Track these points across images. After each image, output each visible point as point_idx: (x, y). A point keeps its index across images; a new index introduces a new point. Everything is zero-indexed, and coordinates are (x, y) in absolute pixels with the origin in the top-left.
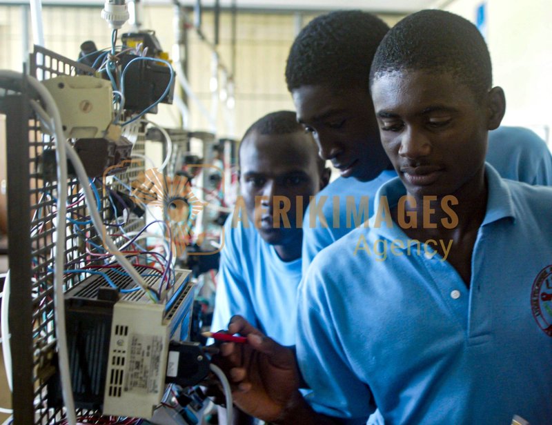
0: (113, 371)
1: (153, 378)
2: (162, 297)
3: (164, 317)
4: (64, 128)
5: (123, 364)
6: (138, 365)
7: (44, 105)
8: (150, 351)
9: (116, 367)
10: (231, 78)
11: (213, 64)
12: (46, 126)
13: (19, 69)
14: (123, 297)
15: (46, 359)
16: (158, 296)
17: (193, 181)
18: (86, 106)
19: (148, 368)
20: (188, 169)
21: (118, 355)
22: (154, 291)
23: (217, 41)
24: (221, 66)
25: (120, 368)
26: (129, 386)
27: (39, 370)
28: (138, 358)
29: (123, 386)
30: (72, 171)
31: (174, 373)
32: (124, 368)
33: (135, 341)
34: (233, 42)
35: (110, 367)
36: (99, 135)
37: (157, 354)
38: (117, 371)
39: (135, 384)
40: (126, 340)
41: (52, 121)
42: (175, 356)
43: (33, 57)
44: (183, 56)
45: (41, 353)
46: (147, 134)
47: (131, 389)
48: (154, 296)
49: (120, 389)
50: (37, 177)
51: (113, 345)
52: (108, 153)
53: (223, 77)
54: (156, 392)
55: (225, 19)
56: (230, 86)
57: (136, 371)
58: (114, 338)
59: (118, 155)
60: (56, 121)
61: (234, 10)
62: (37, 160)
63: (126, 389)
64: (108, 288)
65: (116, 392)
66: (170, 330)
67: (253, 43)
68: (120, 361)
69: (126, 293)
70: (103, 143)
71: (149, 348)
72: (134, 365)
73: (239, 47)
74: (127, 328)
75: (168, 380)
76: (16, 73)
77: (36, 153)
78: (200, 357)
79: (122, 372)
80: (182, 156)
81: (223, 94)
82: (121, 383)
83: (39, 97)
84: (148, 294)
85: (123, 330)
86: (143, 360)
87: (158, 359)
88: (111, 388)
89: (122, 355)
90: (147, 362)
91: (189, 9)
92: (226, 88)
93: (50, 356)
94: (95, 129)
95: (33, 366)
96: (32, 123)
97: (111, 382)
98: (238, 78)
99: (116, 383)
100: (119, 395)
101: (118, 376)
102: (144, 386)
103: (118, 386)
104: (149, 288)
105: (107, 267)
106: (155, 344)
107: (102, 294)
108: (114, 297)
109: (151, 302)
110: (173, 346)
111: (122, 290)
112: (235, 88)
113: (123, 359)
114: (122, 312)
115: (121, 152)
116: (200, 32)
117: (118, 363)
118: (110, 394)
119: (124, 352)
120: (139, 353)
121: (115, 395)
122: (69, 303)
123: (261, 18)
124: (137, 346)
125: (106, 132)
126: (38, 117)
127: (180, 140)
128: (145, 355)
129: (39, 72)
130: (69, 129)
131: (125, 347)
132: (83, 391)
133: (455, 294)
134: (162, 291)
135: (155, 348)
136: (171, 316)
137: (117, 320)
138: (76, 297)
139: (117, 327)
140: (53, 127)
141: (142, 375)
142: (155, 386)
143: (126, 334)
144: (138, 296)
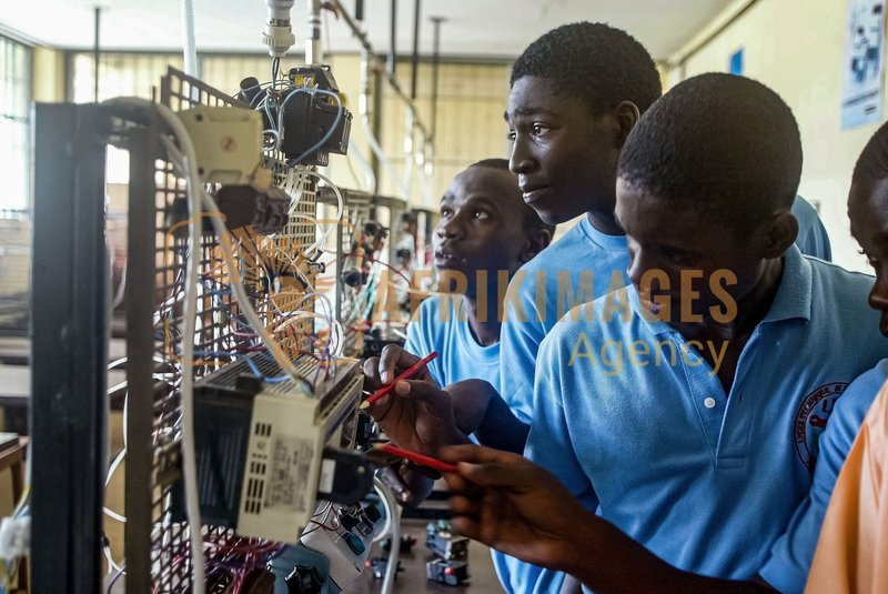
0: (251, 481)
1: (300, 492)
2: (316, 390)
3: (316, 416)
4: (201, 171)
5: (263, 472)
6: (282, 475)
7: (177, 143)
8: (298, 458)
9: (255, 476)
10: (430, 140)
11: (409, 121)
12: (179, 168)
13: (146, 95)
14: (269, 389)
15: (168, 460)
16: (312, 389)
17: (375, 256)
18: (229, 144)
19: (295, 479)
20: (370, 239)
21: (257, 460)
22: (307, 382)
23: (414, 96)
24: (417, 124)
25: (259, 477)
26: (270, 502)
27: (159, 474)
28: (282, 466)
29: (262, 501)
30: (208, 226)
31: (328, 487)
32: (265, 478)
33: (279, 444)
34: (434, 97)
35: (248, 475)
36: (243, 181)
37: (306, 462)
38: (256, 482)
39: (277, 499)
40: (269, 442)
41: (185, 159)
42: (330, 466)
43: (166, 81)
44: (371, 109)
45: (161, 454)
46: (318, 194)
47: (273, 505)
48: (306, 388)
49: (259, 505)
50: (165, 230)
51: (252, 448)
52: (255, 205)
53: (419, 138)
54: (303, 510)
55: (424, 71)
56: (428, 149)
57: (279, 482)
58: (254, 439)
59: (269, 210)
60: (189, 160)
61: (436, 60)
62: (167, 210)
63: (266, 505)
64: (248, 375)
65: (254, 508)
66: (324, 433)
67: (457, 99)
68: (260, 469)
69: (272, 383)
70: (249, 191)
71: (296, 453)
72: (277, 475)
73: (439, 103)
74: (269, 428)
75: (320, 496)
76: (142, 100)
77: (167, 203)
78: (361, 469)
79: (262, 483)
80: (362, 224)
81: (420, 159)
82: (260, 496)
83: (171, 131)
84: (299, 385)
85: (265, 430)
86: (288, 469)
87: (306, 468)
88: (248, 503)
89: (262, 461)
90: (294, 471)
91: (383, 58)
92: (423, 151)
93: (173, 457)
94: (239, 173)
95: (152, 468)
96: (160, 164)
97: (249, 494)
98: (438, 141)
99: (254, 495)
100: (258, 511)
101: (256, 488)
102: (289, 502)
103: (256, 500)
104: (300, 378)
105: (254, 350)
106: (305, 449)
107: (241, 382)
108: (255, 387)
109: (302, 396)
110: (327, 453)
111: (267, 379)
112: (434, 152)
113: (264, 467)
114: (264, 408)
115: (275, 206)
116: (393, 82)
117: (258, 471)
118: (247, 509)
119: (265, 457)
120: (283, 459)
121: (252, 510)
122: (200, 393)
123: (467, 70)
124: (282, 451)
125: (252, 177)
126: (171, 158)
127: (361, 205)
128: (292, 462)
129: (174, 102)
130: (207, 172)
131: (268, 451)
132: (214, 502)
133: (709, 403)
134: (317, 383)
135: (304, 455)
136: (327, 414)
137: (258, 417)
138: (210, 385)
139: (258, 426)
140: (187, 168)
141: (286, 488)
142: (302, 503)
143: (269, 434)
144: (288, 387)
